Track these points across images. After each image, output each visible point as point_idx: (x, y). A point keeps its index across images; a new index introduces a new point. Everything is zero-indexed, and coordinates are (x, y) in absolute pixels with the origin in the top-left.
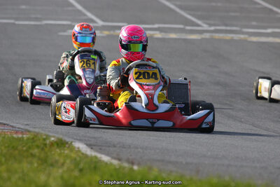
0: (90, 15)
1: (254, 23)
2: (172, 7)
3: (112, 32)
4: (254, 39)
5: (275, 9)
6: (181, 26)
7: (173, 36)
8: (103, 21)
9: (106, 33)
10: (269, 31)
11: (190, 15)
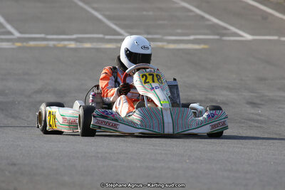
0: (9, 27)
1: (179, 31)
2: (100, 17)
3: (25, 44)
4: (172, 46)
5: (207, 16)
6: (101, 36)
7: (88, 45)
8: (20, 32)
9: (18, 44)
10: (192, 37)
11: (116, 24)
